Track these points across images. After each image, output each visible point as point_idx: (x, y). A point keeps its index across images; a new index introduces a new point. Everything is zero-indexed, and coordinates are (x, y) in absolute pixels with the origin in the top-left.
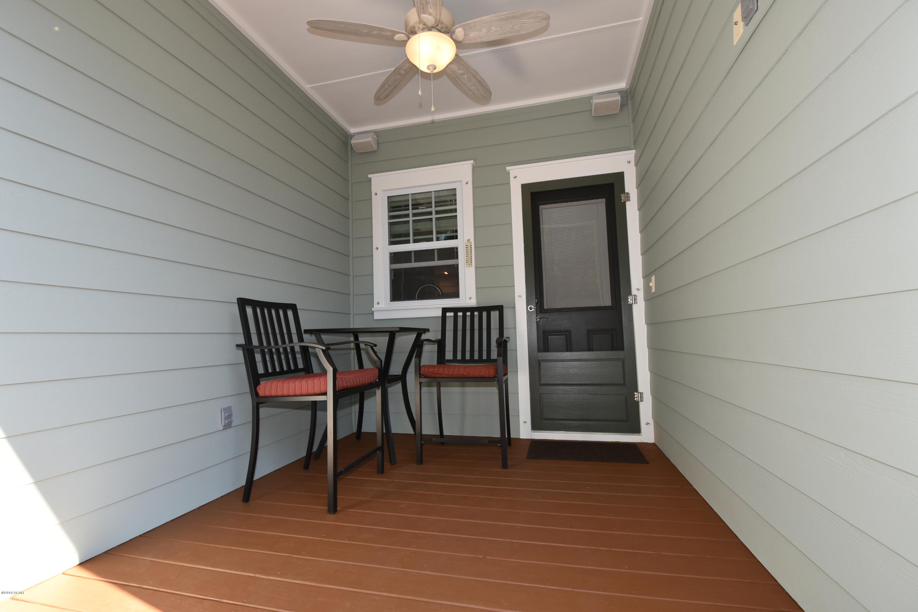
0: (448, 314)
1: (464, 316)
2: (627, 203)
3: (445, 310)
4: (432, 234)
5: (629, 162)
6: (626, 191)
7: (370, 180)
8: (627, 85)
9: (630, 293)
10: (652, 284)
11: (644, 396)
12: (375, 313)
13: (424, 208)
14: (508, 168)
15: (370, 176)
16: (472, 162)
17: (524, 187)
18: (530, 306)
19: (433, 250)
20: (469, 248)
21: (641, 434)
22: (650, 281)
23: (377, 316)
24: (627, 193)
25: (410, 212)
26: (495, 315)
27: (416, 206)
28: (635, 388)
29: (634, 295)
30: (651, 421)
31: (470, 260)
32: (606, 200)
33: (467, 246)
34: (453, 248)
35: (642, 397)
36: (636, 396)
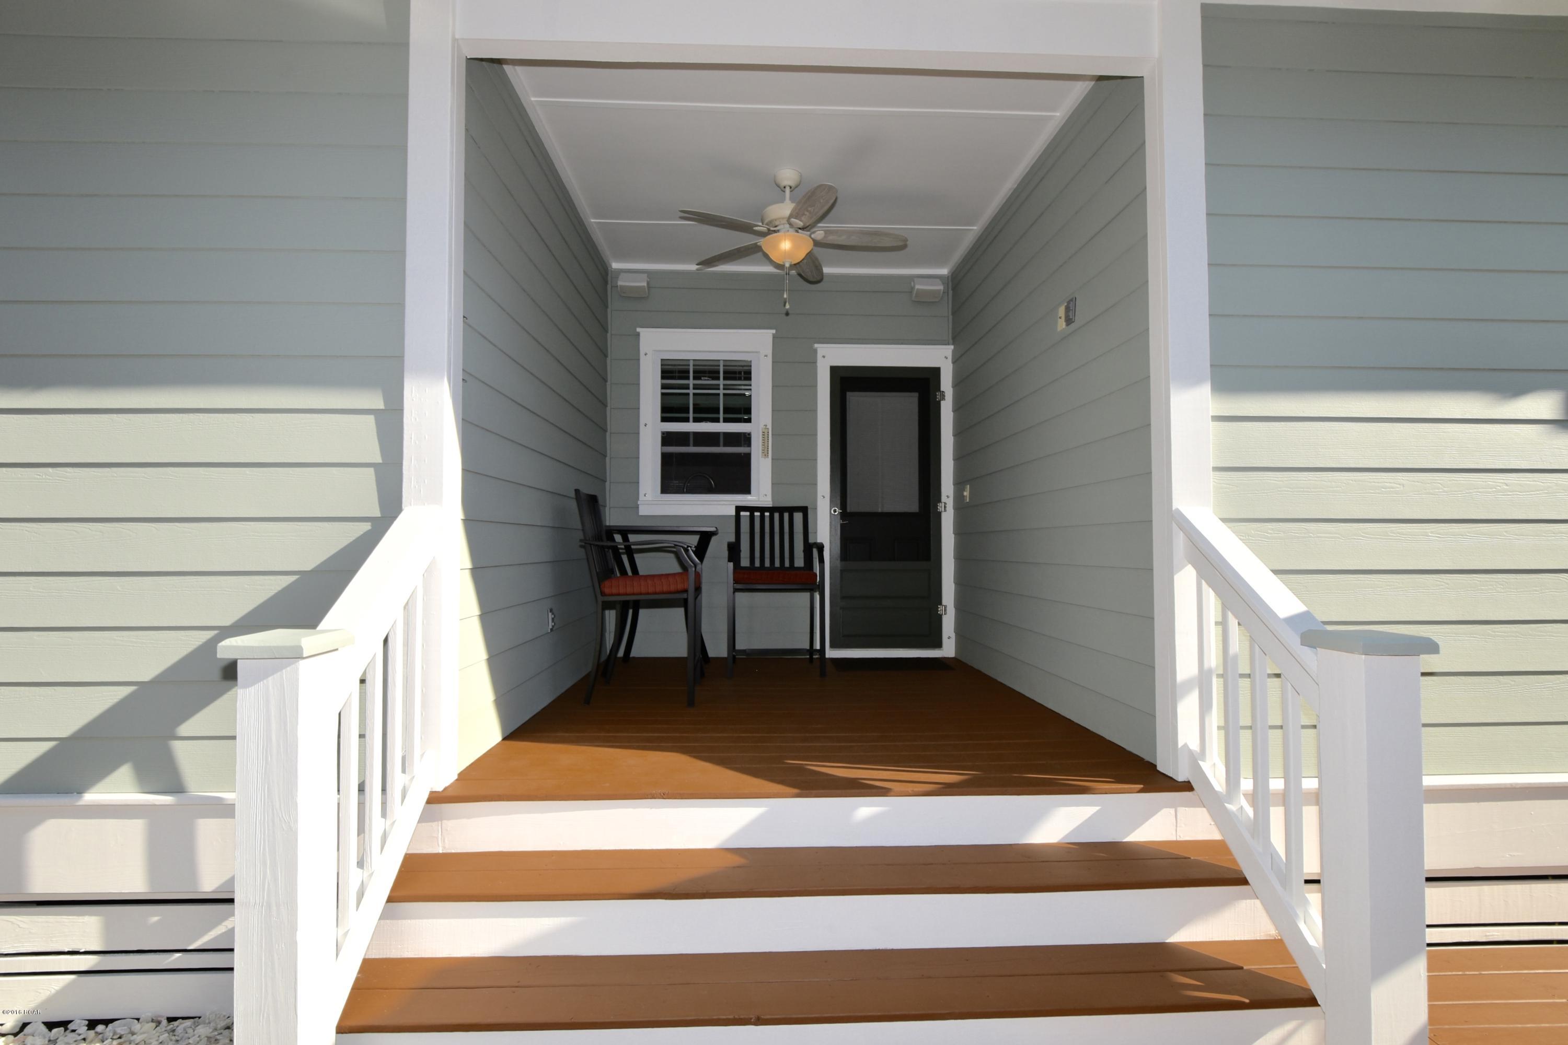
0: (742, 513)
1: (762, 517)
2: (942, 403)
3: (739, 509)
4: (718, 413)
5: (946, 358)
6: (942, 389)
7: (638, 335)
8: (949, 273)
9: (939, 500)
10: (966, 493)
11: (948, 609)
12: (640, 506)
13: (708, 380)
14: (816, 345)
15: (638, 330)
16: (774, 331)
17: (834, 370)
18: (834, 509)
19: (718, 433)
20: (766, 436)
21: (942, 649)
22: (964, 490)
23: (644, 511)
24: (943, 392)
25: (691, 382)
26: (798, 517)
27: (698, 374)
28: (939, 600)
29: (944, 503)
30: (953, 635)
31: (766, 449)
32: (919, 395)
33: (764, 432)
34: (744, 434)
35: (945, 610)
36: (939, 609)
